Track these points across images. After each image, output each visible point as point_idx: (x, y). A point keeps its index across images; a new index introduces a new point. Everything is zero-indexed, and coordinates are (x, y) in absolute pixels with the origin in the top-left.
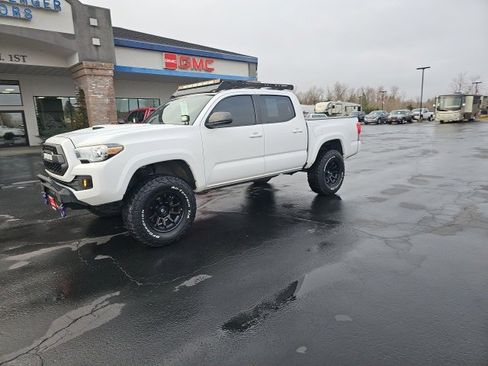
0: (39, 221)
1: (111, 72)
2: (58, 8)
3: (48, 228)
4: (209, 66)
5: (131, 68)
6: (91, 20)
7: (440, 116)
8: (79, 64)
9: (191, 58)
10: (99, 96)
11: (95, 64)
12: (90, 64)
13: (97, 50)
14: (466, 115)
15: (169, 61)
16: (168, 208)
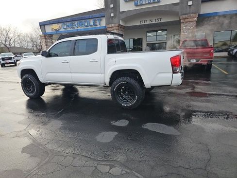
1: (196, 19)
11: (187, 16)
12: (184, 16)
13: (190, 8)
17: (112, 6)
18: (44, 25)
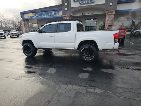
1: (114, 13)
10: (109, 21)
11: (109, 11)
13: (111, 7)
17: (66, 4)
18: (24, 14)
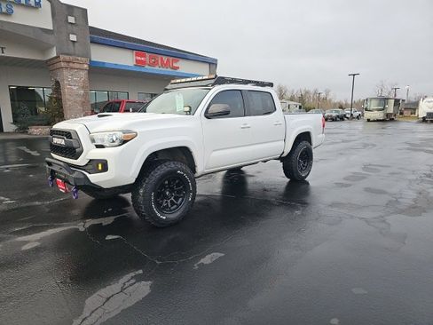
0: (37, 203)
1: (86, 66)
2: (38, 5)
3: (47, 210)
4: (175, 65)
5: (104, 63)
6: (69, 17)
7: (368, 115)
8: (56, 57)
9: (160, 56)
10: (75, 88)
11: (71, 58)
12: (67, 58)
13: (74, 46)
14: (387, 115)
15: (139, 58)
16: (172, 190)
